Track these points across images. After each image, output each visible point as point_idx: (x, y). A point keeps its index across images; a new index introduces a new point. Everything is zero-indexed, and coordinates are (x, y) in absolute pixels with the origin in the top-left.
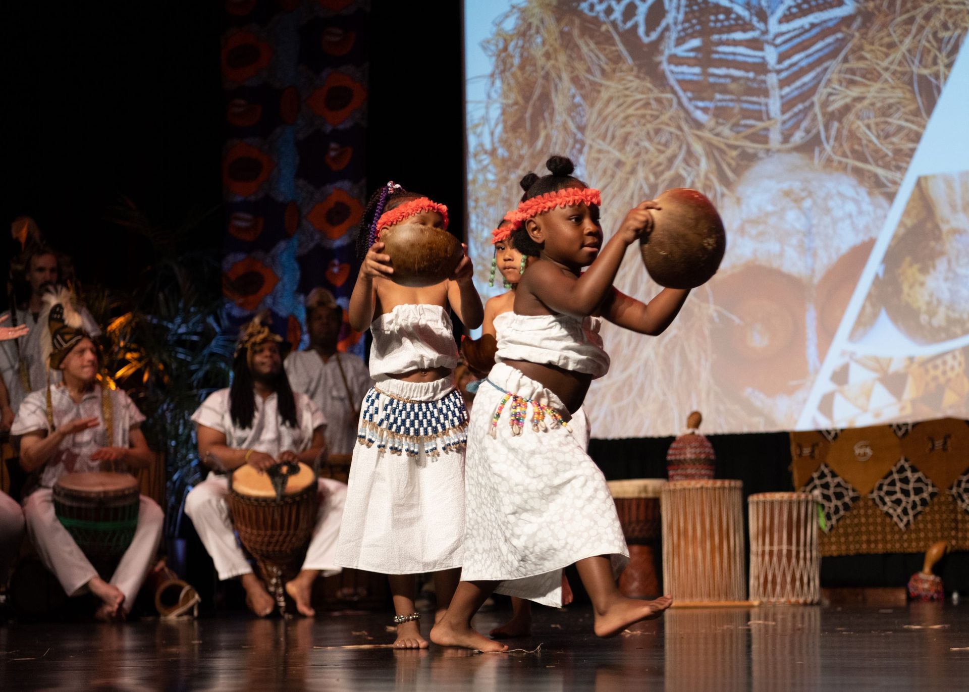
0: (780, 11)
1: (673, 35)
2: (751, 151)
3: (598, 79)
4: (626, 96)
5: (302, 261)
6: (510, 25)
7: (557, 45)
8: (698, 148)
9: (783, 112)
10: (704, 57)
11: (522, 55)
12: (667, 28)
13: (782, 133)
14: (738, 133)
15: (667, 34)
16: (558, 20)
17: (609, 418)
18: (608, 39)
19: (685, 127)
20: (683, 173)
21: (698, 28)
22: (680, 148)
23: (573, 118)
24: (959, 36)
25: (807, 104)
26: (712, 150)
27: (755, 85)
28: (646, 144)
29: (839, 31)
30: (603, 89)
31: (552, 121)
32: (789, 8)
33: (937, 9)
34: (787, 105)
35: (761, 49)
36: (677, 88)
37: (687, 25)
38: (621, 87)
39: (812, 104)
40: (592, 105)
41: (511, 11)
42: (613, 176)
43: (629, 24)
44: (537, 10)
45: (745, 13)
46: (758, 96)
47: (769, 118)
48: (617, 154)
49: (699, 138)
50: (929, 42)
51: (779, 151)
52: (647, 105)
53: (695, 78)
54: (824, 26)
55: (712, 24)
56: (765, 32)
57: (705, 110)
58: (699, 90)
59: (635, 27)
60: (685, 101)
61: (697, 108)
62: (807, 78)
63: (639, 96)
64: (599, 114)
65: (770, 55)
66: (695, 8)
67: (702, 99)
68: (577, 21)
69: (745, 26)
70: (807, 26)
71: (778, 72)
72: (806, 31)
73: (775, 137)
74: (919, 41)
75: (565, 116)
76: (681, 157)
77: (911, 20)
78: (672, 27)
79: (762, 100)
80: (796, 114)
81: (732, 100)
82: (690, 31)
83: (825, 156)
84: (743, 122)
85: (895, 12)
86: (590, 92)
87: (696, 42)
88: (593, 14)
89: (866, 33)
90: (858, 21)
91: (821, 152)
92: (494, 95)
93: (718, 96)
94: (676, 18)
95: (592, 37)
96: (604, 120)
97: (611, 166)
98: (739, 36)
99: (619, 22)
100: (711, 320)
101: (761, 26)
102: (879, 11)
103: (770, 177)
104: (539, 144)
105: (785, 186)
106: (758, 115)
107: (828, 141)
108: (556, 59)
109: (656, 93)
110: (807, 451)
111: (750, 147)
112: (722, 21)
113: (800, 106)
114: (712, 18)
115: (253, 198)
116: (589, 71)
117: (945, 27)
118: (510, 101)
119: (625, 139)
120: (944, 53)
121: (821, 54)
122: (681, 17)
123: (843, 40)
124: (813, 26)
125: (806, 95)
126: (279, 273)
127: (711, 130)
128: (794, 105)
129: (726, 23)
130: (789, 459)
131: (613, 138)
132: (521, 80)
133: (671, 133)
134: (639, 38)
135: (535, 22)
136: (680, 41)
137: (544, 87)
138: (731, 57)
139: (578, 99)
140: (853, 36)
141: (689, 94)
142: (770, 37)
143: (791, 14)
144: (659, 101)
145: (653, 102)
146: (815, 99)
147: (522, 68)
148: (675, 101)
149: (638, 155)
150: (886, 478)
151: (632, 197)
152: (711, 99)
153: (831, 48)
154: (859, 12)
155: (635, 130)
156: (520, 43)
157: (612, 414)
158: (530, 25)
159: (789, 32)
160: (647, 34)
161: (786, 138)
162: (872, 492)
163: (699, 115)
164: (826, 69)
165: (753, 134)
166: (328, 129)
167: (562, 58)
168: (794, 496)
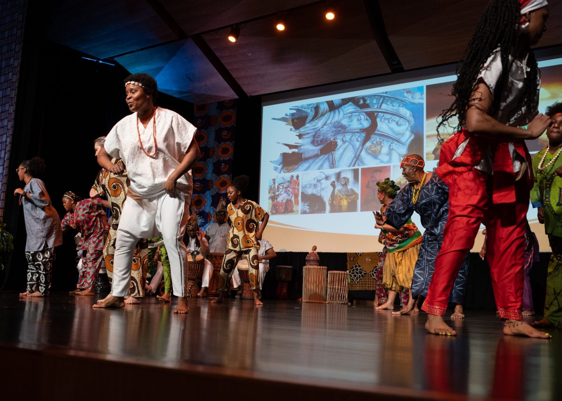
5: (212, 196)
110: (352, 259)
115: (201, 179)
126: (207, 200)
130: (347, 261)
150: (374, 268)
162: (370, 272)
166: (222, 159)
168: (341, 272)
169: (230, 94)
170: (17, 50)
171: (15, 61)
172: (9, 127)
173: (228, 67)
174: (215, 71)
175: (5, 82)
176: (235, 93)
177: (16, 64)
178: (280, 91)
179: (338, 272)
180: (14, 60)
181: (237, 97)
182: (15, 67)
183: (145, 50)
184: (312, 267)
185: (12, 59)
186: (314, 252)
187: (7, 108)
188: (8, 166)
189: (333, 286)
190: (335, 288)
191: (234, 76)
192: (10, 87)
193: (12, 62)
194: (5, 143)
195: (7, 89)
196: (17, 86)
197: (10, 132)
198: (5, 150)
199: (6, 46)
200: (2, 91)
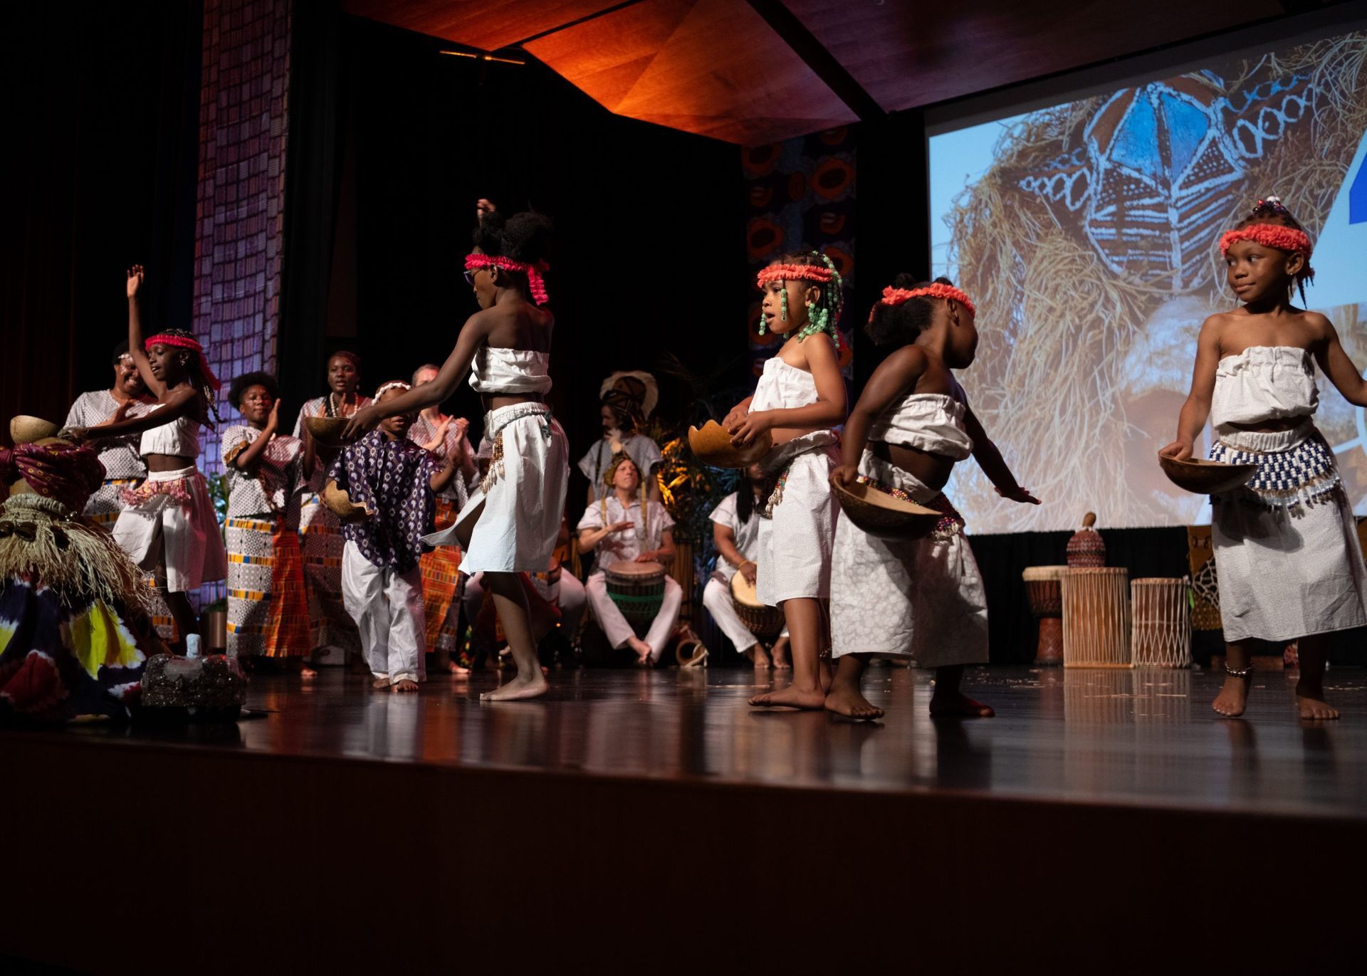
0: (1180, 181)
1: (1094, 204)
2: (1157, 296)
3: (1034, 241)
4: (1056, 255)
6: (964, 202)
7: (1002, 217)
8: (1114, 295)
9: (1183, 263)
10: (1119, 221)
11: (974, 225)
12: (1089, 198)
13: (1183, 280)
14: (1146, 281)
15: (1089, 203)
16: (1002, 196)
17: (1044, 515)
18: (1042, 209)
19: (1104, 279)
20: (1103, 316)
21: (1114, 196)
22: (1100, 295)
23: (1014, 275)
24: (1332, 193)
25: (1203, 255)
26: (1124, 294)
27: (1161, 241)
28: (1072, 293)
29: (1231, 193)
30: (1038, 250)
31: (998, 277)
32: (1188, 176)
33: (1313, 171)
34: (1186, 257)
35: (1166, 211)
36: (1097, 246)
37: (1104, 195)
38: (1052, 248)
39: (1208, 255)
40: (1030, 263)
41: (966, 191)
42: (1046, 320)
43: (1058, 197)
44: (986, 189)
45: (1152, 183)
46: (1163, 250)
47: (1172, 268)
48: (1050, 302)
49: (1115, 286)
50: (1306, 198)
51: (1180, 295)
52: (1073, 261)
53: (1112, 238)
54: (1217, 189)
55: (1125, 193)
56: (1169, 197)
57: (1120, 263)
58: (1115, 247)
59: (1064, 197)
60: (1103, 257)
61: (1113, 261)
62: (1202, 234)
63: (1067, 254)
64: (1035, 270)
65: (1173, 216)
66: (1111, 180)
67: (1117, 255)
68: (1017, 196)
69: (1152, 193)
70: (1203, 191)
71: (1179, 230)
72: (1202, 195)
73: (1177, 283)
74: (1298, 198)
75: (1008, 273)
76: (1100, 303)
77: (1291, 181)
78: (1093, 196)
79: (1166, 253)
80: (1194, 264)
81: (1142, 255)
82: (1107, 199)
83: (1218, 298)
84: (1150, 272)
85: (1277, 175)
86: (1027, 252)
87: (1112, 208)
88: (1030, 190)
89: (1253, 194)
90: (1247, 183)
91: (1214, 295)
92: (953, 258)
93: (1130, 252)
94: (1095, 190)
95: (1028, 208)
96: (1039, 274)
97: (1045, 311)
98: (1147, 201)
99: (1051, 195)
100: (1125, 435)
101: (1166, 192)
102: (1264, 175)
103: (1172, 317)
104: (988, 295)
105: (1186, 323)
106: (1163, 266)
107: (1221, 286)
108: (1001, 227)
109: (1081, 251)
110: (1201, 542)
111: (1156, 292)
112: (1133, 190)
113: (1198, 257)
114: (1125, 188)
116: (1027, 235)
117: (1320, 185)
118: (966, 263)
119: (1056, 290)
120: (1319, 208)
121: (1215, 213)
122: (1100, 188)
123: (1233, 200)
124: (1208, 190)
125: (1202, 247)
127: (1125, 280)
128: (1194, 256)
129: (1136, 192)
130: (1188, 548)
131: (1046, 288)
132: (973, 245)
133: (1092, 283)
134: (1067, 207)
135: (984, 198)
136: (1099, 208)
137: (991, 250)
138: (1141, 219)
139: (1018, 259)
140: (1242, 197)
141: (1107, 251)
142: (1173, 200)
143: (1189, 181)
144: (1082, 257)
145: (1077, 258)
146: (1210, 250)
147: (974, 235)
148: (1095, 257)
149: (1066, 302)
151: (1061, 336)
152: (1125, 255)
153: (1224, 207)
154: (1246, 177)
155: (1064, 282)
156: (973, 215)
157: (1046, 512)
158: (981, 200)
159: (1188, 196)
160: (1073, 204)
161: (1186, 284)
163: (1115, 268)
164: (1219, 226)
165: (1160, 281)
167: (1006, 226)
168: (1166, 581)
169: (837, 112)
170: (277, 55)
171: (275, 82)
172: (271, 253)
173: (825, 42)
174: (793, 54)
175: (251, 138)
176: (849, 109)
177: (277, 91)
178: (972, 91)
179: (1158, 580)
180: (273, 79)
181: (854, 117)
182: (277, 98)
183: (603, 17)
184: (1085, 571)
185: (267, 78)
186: (1090, 529)
187: (262, 204)
188: (275, 353)
189: (1147, 619)
190: (1153, 625)
191: (843, 64)
192: (268, 150)
193: (266, 87)
194: (262, 294)
195: (259, 154)
196: (283, 147)
197: (277, 266)
198: (264, 311)
199: (249, 46)
200: (246, 162)
